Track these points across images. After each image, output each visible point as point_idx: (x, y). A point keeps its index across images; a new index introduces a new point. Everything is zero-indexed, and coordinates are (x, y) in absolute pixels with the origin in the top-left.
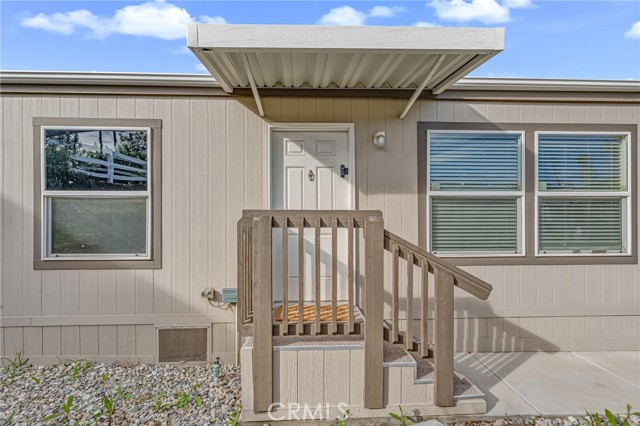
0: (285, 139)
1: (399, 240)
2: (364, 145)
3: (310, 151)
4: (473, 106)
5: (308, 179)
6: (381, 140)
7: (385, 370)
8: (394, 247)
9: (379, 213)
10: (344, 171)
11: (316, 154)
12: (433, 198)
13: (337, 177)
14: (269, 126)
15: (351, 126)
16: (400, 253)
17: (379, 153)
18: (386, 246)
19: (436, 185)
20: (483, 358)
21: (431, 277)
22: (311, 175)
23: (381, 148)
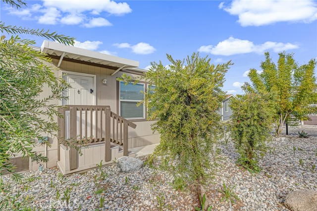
0: (68, 77)
1: (114, 114)
2: (100, 83)
3: (78, 83)
4: (132, 74)
5: (77, 93)
6: (105, 82)
7: (111, 151)
8: (113, 116)
9: (109, 107)
10: (92, 91)
11: (81, 84)
12: (121, 102)
13: (89, 93)
14: (62, 71)
15: (95, 76)
16: (115, 118)
17: (105, 86)
18: (111, 116)
19: (122, 97)
20: (134, 148)
21: (123, 124)
22: (79, 92)
23: (104, 84)
